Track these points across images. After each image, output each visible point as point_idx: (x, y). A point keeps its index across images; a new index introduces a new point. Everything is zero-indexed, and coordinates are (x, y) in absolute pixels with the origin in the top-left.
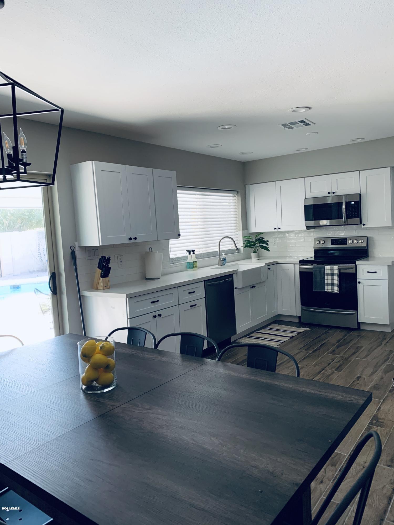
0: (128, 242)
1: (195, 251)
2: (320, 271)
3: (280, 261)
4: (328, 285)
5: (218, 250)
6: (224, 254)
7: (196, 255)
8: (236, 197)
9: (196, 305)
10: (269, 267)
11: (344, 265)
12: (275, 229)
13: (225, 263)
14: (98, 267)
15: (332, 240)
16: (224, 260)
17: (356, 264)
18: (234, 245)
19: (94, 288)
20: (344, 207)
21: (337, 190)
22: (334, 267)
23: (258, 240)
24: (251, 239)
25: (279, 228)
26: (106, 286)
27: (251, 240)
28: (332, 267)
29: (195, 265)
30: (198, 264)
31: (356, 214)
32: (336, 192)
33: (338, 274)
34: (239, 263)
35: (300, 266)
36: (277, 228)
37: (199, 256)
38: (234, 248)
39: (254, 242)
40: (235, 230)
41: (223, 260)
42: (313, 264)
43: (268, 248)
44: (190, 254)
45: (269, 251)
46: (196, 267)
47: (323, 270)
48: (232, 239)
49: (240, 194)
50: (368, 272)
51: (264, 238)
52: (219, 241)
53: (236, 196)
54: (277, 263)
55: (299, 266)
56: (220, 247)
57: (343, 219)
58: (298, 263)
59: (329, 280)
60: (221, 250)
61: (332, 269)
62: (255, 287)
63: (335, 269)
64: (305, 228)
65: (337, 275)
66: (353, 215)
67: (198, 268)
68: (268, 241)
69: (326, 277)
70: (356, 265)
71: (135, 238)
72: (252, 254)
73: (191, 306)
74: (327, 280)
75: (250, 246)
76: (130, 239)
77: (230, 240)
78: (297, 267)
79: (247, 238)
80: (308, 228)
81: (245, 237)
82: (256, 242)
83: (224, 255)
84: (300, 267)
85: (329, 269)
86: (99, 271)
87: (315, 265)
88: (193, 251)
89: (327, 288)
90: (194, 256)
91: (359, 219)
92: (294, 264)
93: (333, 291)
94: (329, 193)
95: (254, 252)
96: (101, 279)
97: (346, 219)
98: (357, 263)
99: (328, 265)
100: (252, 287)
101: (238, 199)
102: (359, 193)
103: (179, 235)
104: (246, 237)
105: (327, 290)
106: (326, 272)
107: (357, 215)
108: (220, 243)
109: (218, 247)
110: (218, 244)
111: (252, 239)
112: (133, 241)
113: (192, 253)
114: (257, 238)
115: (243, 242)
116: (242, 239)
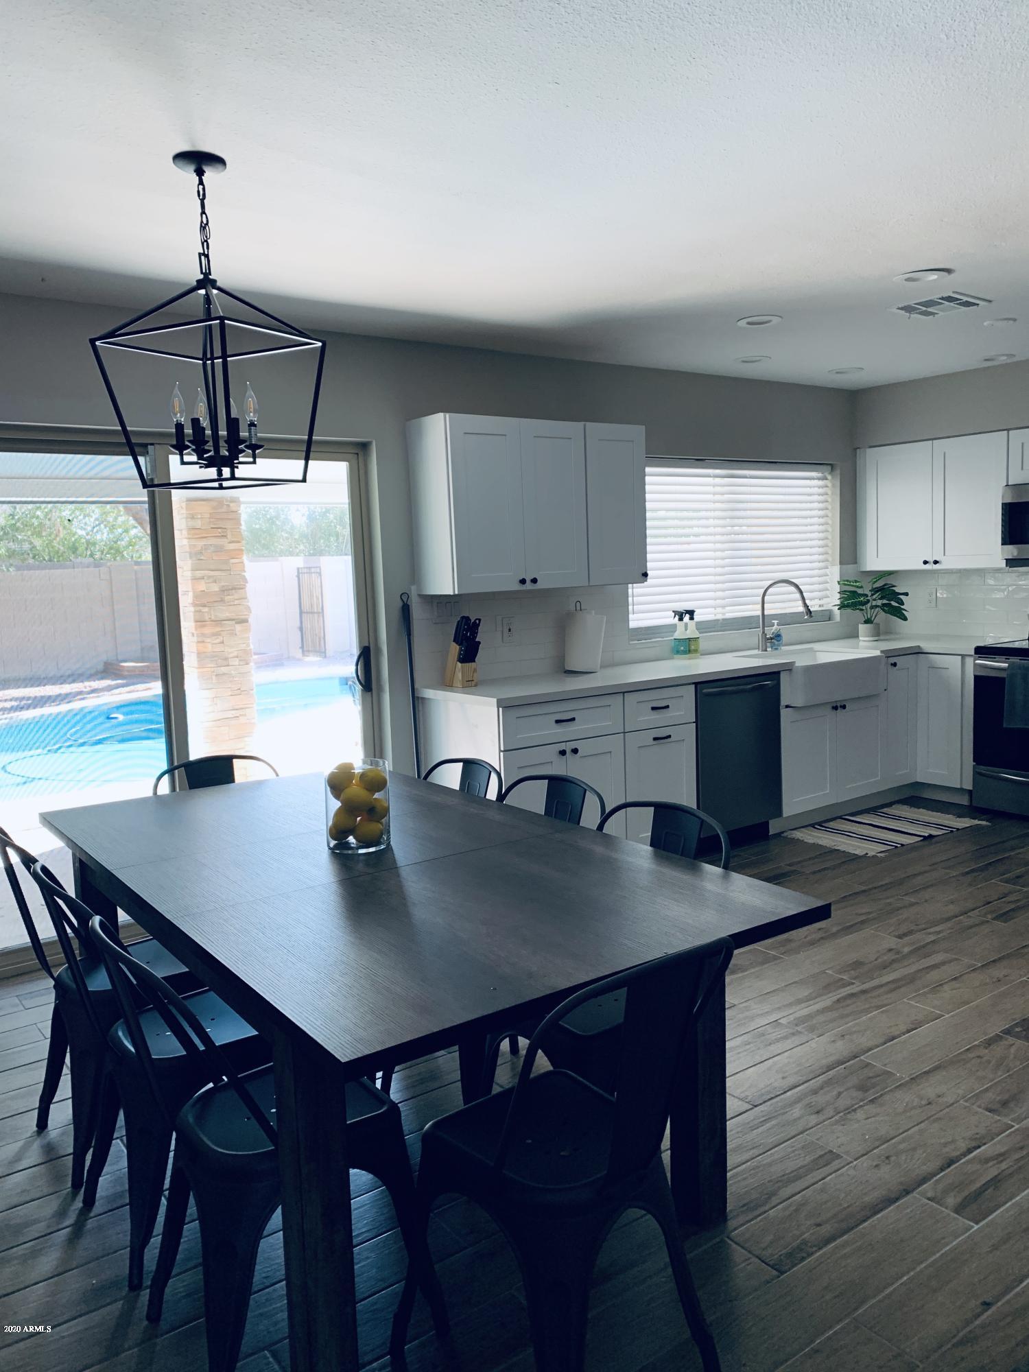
0: (518, 587)
1: (695, 614)
2: (1025, 677)
3: (926, 646)
5: (759, 613)
6: (776, 624)
7: (698, 623)
8: (827, 479)
9: (670, 736)
10: (892, 660)
12: (926, 562)
13: (779, 645)
14: (454, 641)
16: (778, 636)
18: (800, 603)
19: (446, 684)
23: (877, 592)
24: (857, 587)
25: (936, 562)
26: (468, 681)
27: (860, 591)
29: (693, 647)
30: (703, 645)
34: (816, 646)
35: (977, 662)
36: (931, 560)
37: (704, 627)
38: (801, 609)
39: (867, 596)
40: (821, 564)
41: (771, 639)
42: (1008, 659)
43: (904, 612)
44: (681, 619)
45: (905, 619)
46: (696, 651)
48: (797, 586)
49: (838, 472)
51: (894, 586)
52: (763, 590)
53: (829, 477)
54: (918, 652)
55: (974, 661)
56: (766, 605)
58: (973, 653)
60: (766, 613)
62: (844, 707)
64: (1003, 564)
67: (701, 655)
68: (906, 594)
71: (534, 581)
72: (860, 626)
73: (655, 739)
75: (854, 606)
76: (523, 581)
77: (793, 589)
78: (970, 662)
79: (848, 585)
80: (1011, 563)
81: (844, 581)
82: (872, 595)
83: (776, 626)
84: (975, 665)
86: (455, 649)
87: (1015, 660)
88: (691, 613)
90: (692, 624)
92: (963, 656)
95: (868, 621)
96: (459, 664)
100: (835, 708)
101: (833, 486)
103: (645, 575)
104: (847, 581)
108: (766, 597)
109: (760, 606)
110: (760, 599)
111: (861, 587)
112: (529, 586)
113: (687, 618)
114: (877, 585)
115: (838, 596)
116: (838, 588)
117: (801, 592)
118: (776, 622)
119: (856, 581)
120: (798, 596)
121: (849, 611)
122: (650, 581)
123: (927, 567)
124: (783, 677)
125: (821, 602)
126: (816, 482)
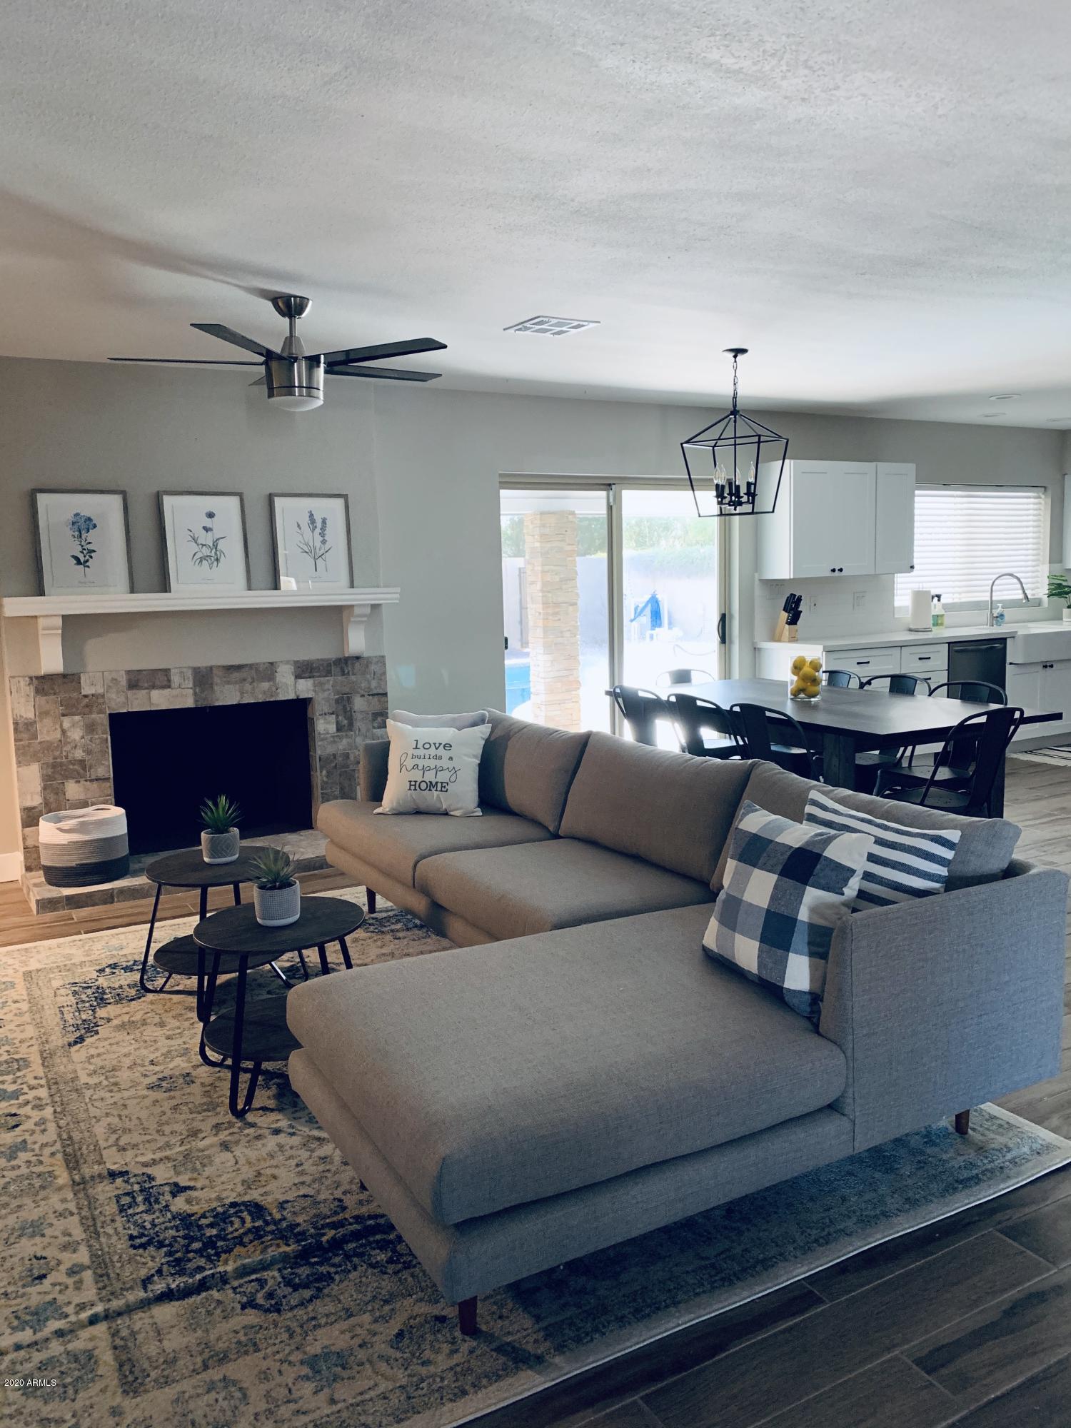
0: (829, 574)
1: (941, 597)
5: (988, 598)
7: (943, 604)
8: (1040, 498)
9: (930, 678)
13: (1003, 622)
14: (784, 610)
16: (1002, 616)
18: (1021, 592)
19: (775, 637)
24: (1062, 580)
26: (792, 636)
27: (1064, 584)
29: (940, 622)
30: (946, 621)
34: (1030, 625)
37: (947, 607)
38: (1021, 596)
39: (1070, 587)
40: (1034, 563)
41: (997, 617)
46: (942, 624)
48: (1018, 579)
49: (1049, 492)
52: (992, 582)
53: (1043, 496)
56: (994, 594)
60: (994, 599)
62: (1052, 666)
67: (947, 625)
71: (841, 570)
72: (1064, 609)
75: (1059, 595)
76: (834, 570)
77: (1016, 581)
79: (1058, 579)
81: (1053, 576)
83: (1000, 608)
86: (784, 616)
88: (939, 597)
90: (939, 605)
95: (1069, 607)
96: (787, 626)
100: (1045, 667)
101: (1045, 503)
103: (912, 567)
104: (1056, 576)
108: (994, 587)
109: (989, 594)
110: (989, 588)
111: (1066, 581)
112: (837, 573)
113: (936, 599)
115: (1047, 587)
116: (1047, 581)
117: (1021, 584)
118: (1000, 605)
119: (1062, 576)
120: (1019, 586)
121: (1056, 598)
122: (915, 572)
124: (1009, 641)
125: (1034, 592)
126: (1032, 500)
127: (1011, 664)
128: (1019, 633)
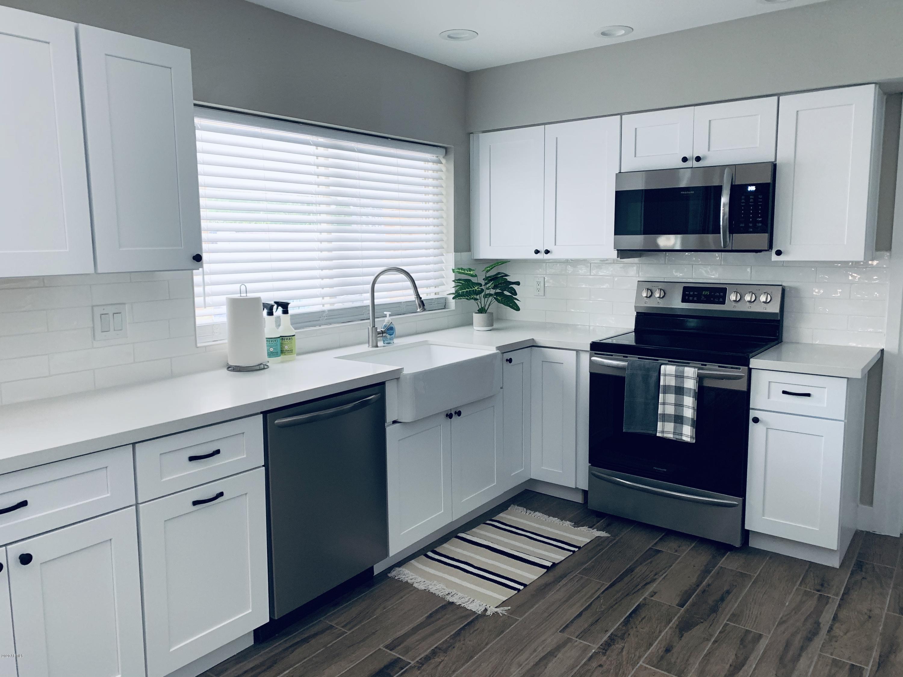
2: (646, 378)
3: (541, 338)
4: (665, 418)
8: (441, 163)
9: (221, 494)
10: (508, 356)
11: (715, 366)
12: (537, 252)
13: (391, 339)
15: (685, 289)
16: (390, 330)
17: (751, 366)
18: (412, 291)
20: (725, 200)
21: (709, 150)
22: (687, 369)
23: (491, 280)
24: (472, 276)
25: (547, 252)
27: (474, 280)
28: (681, 368)
29: (286, 348)
31: (759, 222)
32: (705, 158)
33: (697, 391)
35: (593, 358)
36: (542, 250)
38: (413, 298)
39: (480, 285)
40: (436, 251)
41: (382, 332)
42: (627, 357)
43: (516, 301)
44: (270, 313)
45: (518, 309)
46: (291, 351)
47: (656, 374)
48: (408, 274)
49: (452, 156)
50: (784, 392)
51: (507, 275)
53: (443, 161)
54: (532, 345)
55: (590, 357)
57: (720, 233)
58: (589, 349)
59: (670, 404)
61: (680, 377)
62: (459, 413)
63: (688, 377)
64: (614, 254)
65: (692, 393)
66: (751, 225)
68: (518, 283)
69: (661, 396)
70: (750, 370)
72: (474, 314)
73: (195, 503)
74: (664, 404)
75: (468, 295)
77: (402, 276)
78: (585, 358)
79: (464, 273)
80: (623, 253)
81: (459, 269)
82: (486, 284)
83: (387, 317)
84: (591, 361)
85: (670, 375)
87: (634, 358)
88: (285, 306)
89: (663, 426)
90: (285, 318)
91: (766, 236)
92: (577, 351)
93: (678, 437)
94: (685, 159)
95: (482, 311)
97: (728, 233)
98: (754, 363)
99: (669, 361)
100: (450, 416)
101: (448, 170)
102: (773, 160)
103: (199, 259)
104: (462, 269)
105: (663, 432)
106: (662, 383)
107: (760, 224)
111: (476, 276)
114: (490, 274)
115: (453, 284)
116: (452, 276)
117: (413, 281)
118: (388, 313)
119: (470, 270)
120: (409, 284)
121: (464, 301)
123: (538, 256)
124: (389, 388)
125: (437, 290)
126: (430, 165)
127: (395, 422)
128: (405, 372)
